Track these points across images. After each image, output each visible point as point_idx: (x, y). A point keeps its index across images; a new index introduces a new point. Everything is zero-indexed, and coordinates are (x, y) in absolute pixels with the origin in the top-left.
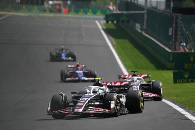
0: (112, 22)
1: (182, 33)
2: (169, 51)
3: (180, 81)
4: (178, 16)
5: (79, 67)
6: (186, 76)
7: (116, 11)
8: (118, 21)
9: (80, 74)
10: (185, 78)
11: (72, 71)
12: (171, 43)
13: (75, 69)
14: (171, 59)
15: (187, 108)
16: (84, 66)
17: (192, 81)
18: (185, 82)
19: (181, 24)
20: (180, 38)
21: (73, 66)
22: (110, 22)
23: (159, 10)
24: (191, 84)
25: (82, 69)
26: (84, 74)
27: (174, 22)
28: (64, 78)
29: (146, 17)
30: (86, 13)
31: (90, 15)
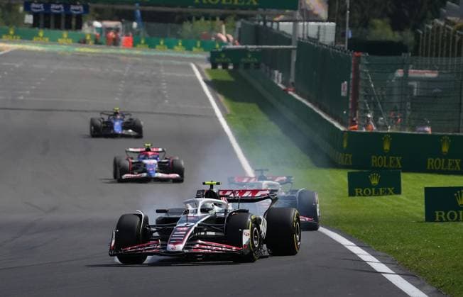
0: (225, 66)
1: (367, 92)
2: (342, 129)
3: (363, 192)
4: (359, 57)
5: (150, 153)
6: (375, 182)
7: (234, 44)
8: (236, 66)
9: (151, 166)
10: (371, 186)
11: (137, 161)
12: (345, 112)
13: (143, 156)
14: (345, 145)
15: (373, 247)
16: (160, 150)
17: (387, 193)
18: (371, 195)
19: (366, 73)
20: (365, 104)
21: (139, 150)
22: (220, 67)
23: (320, 44)
24: (384, 197)
25: (155, 156)
26: (159, 166)
27: (352, 69)
28: (118, 175)
29: (294, 59)
30: (170, 47)
31: (179, 51)
